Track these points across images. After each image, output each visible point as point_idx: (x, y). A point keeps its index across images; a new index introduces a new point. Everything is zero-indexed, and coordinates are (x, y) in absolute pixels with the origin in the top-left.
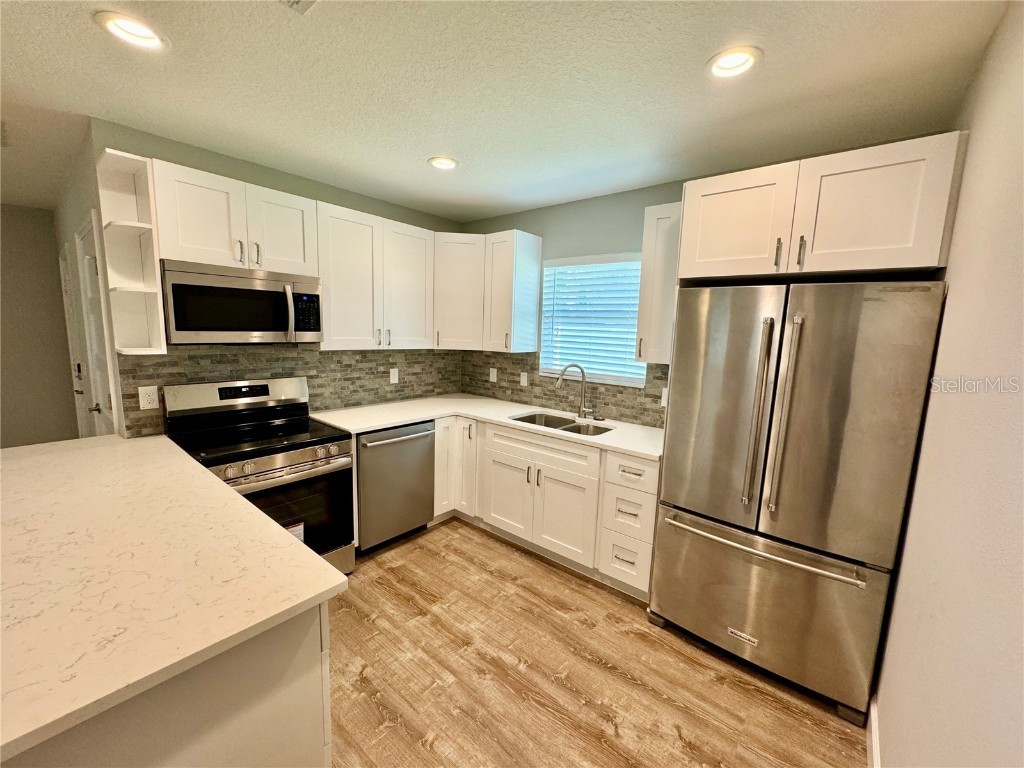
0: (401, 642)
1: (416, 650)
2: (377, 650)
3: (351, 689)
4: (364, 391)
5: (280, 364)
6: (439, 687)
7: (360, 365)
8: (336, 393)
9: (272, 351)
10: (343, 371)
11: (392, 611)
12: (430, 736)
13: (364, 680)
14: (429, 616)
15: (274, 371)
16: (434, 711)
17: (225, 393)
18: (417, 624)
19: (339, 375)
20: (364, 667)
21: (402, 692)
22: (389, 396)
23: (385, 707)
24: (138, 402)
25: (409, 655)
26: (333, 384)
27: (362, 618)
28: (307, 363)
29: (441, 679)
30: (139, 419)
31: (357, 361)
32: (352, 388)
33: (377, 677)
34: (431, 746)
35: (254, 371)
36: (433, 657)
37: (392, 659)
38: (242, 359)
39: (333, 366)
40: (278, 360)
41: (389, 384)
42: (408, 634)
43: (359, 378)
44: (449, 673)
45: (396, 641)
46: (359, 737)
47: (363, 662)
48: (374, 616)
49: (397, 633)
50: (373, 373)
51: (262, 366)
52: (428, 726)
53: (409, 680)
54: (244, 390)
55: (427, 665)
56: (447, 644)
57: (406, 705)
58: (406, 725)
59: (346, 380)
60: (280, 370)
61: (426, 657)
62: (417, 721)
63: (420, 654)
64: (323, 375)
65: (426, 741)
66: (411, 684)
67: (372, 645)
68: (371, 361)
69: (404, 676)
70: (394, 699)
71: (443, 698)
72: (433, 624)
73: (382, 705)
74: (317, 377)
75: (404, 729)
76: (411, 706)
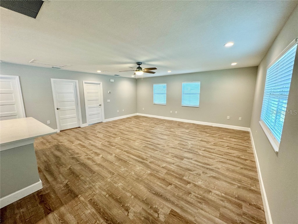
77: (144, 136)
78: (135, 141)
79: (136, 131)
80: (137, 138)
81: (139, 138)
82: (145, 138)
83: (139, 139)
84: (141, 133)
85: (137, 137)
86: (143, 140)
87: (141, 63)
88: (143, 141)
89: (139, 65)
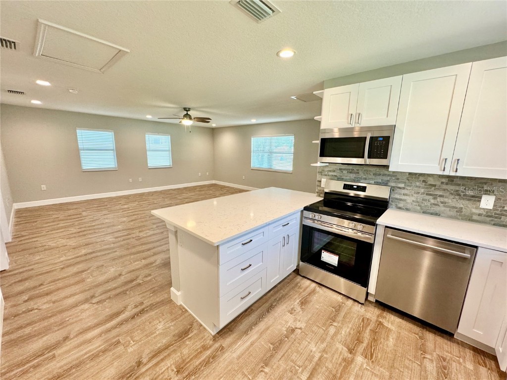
0: (322, 342)
1: (320, 352)
2: (313, 332)
3: (287, 327)
4: (444, 206)
5: (381, 177)
6: (297, 371)
7: (445, 187)
8: (418, 202)
9: (378, 169)
10: (427, 188)
11: (343, 332)
12: (267, 370)
13: (293, 331)
14: (350, 356)
15: (376, 181)
16: (281, 370)
17: (346, 187)
18: (340, 349)
19: (422, 190)
20: (300, 329)
21: (290, 350)
22: (475, 217)
23: (280, 344)
24: (321, 184)
25: (314, 349)
26: (415, 195)
27: (331, 319)
28: (398, 179)
29: (303, 371)
30: (320, 190)
31: (442, 183)
32: (432, 201)
33: (296, 335)
34: (262, 371)
35: (365, 179)
36: (317, 364)
37: (309, 340)
38: (361, 172)
39: (418, 184)
40: (380, 175)
41: (478, 208)
42: (330, 345)
43: (441, 196)
44: (308, 376)
45: (322, 340)
46: (264, 336)
47: (303, 327)
48: (335, 324)
49: (328, 339)
50: (459, 195)
51: (370, 177)
52: (272, 368)
53: (298, 352)
54: (354, 187)
55: (311, 361)
56: (330, 372)
57: (282, 354)
58: (272, 356)
59: (427, 194)
60: (380, 181)
61: (316, 359)
62: (274, 361)
63: (317, 356)
64: (409, 188)
65: (264, 368)
66: (295, 354)
67: (315, 328)
68: (459, 185)
69: (300, 349)
70: (285, 347)
71: (290, 374)
72: (344, 360)
73: (281, 342)
74: (404, 188)
75: (269, 355)
76: (282, 356)
87: (189, 109)
89: (187, 111)
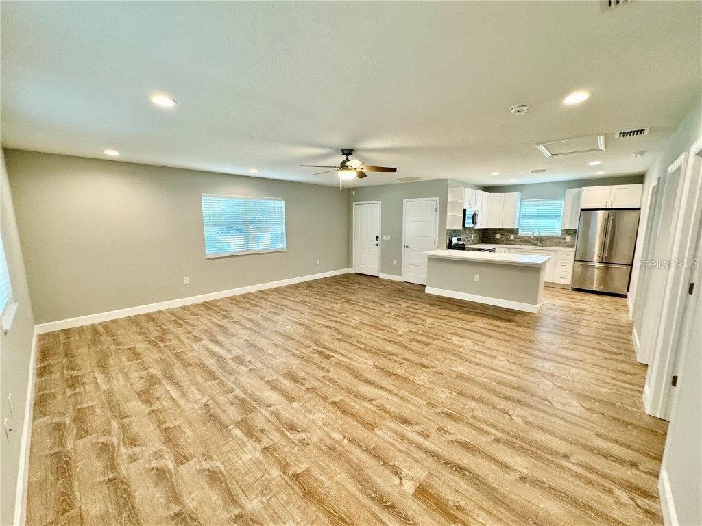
77: (339, 332)
78: (361, 323)
79: (361, 353)
80: (356, 328)
81: (352, 330)
82: (339, 328)
83: (353, 327)
84: (344, 344)
85: (358, 332)
86: (343, 323)
88: (343, 321)
